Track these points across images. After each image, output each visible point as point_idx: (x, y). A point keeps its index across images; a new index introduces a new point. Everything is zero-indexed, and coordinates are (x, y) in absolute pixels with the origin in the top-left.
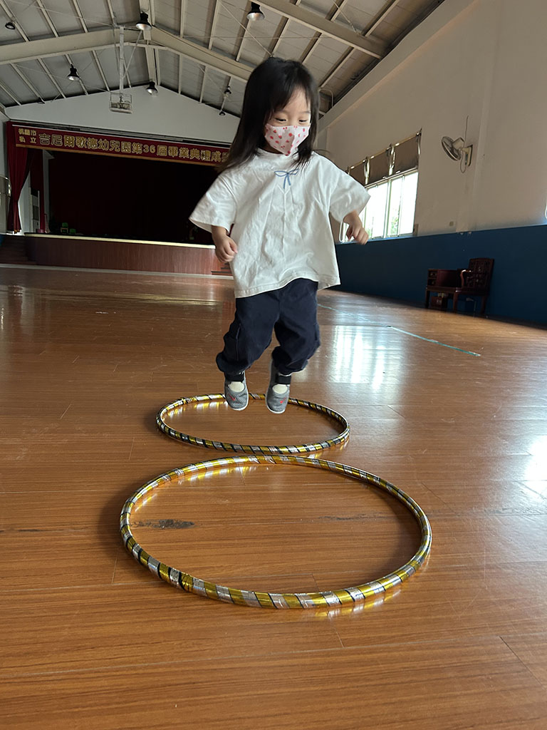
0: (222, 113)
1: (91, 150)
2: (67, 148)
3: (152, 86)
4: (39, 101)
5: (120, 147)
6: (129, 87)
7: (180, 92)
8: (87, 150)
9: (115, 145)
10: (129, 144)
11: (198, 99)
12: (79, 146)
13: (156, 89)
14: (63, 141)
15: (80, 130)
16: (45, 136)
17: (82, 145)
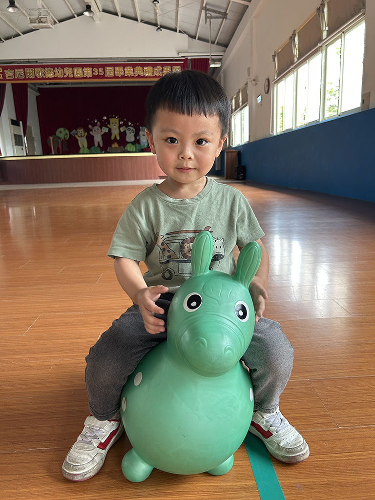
0: (159, 29)
1: (49, 79)
2: (29, 79)
3: (88, 9)
5: (73, 73)
6: (75, 17)
7: (119, 14)
8: (46, 79)
9: (68, 72)
10: (80, 69)
11: (136, 20)
12: (38, 77)
13: (92, 11)
14: (25, 74)
15: (36, 62)
16: (9, 71)
17: (40, 75)
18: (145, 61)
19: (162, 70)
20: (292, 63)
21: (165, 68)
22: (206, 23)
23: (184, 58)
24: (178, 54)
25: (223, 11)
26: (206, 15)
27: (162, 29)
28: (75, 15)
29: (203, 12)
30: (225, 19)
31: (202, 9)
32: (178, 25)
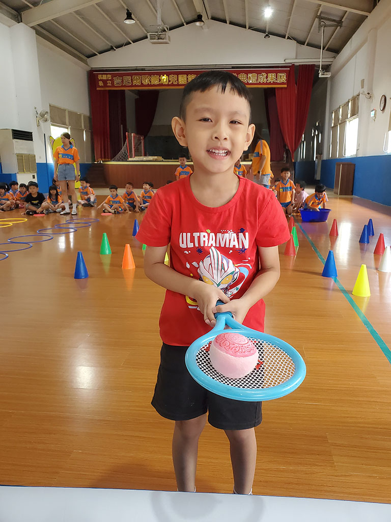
0: (267, 35)
1: (154, 85)
2: (136, 86)
3: (199, 18)
4: (112, 48)
5: (178, 80)
6: (184, 25)
7: (228, 22)
8: (151, 86)
9: (173, 78)
10: (185, 76)
11: (244, 27)
12: (144, 83)
13: (203, 21)
14: (132, 81)
15: (145, 70)
16: (118, 78)
17: (146, 82)
18: (250, 67)
19: (267, 77)
21: (270, 75)
22: (319, 30)
23: (291, 65)
24: (285, 60)
25: (338, 19)
26: (319, 23)
27: (270, 35)
28: (185, 24)
30: (339, 27)
31: (316, 17)
32: (288, 32)
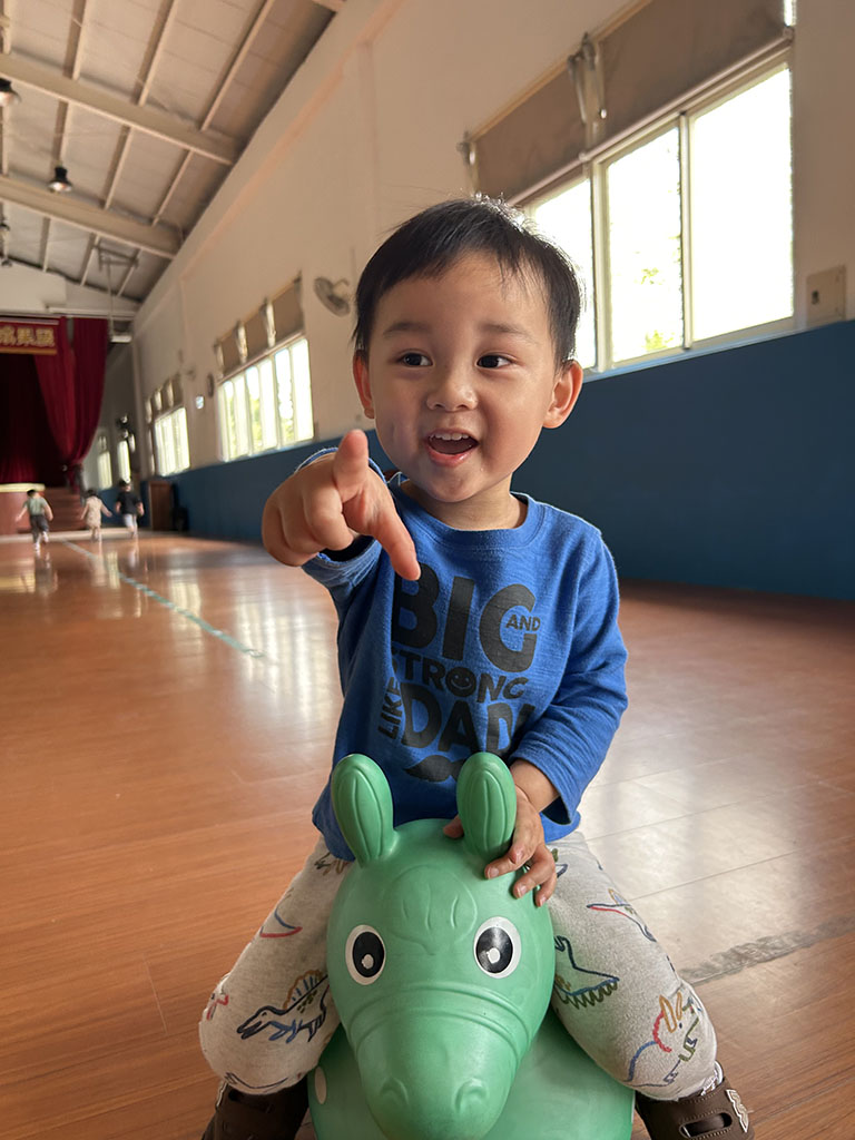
0: (6, 262)
19: (16, 335)
20: (238, 363)
21: (21, 331)
22: (100, 269)
23: (59, 317)
24: (47, 307)
25: (129, 254)
26: (100, 257)
27: (12, 263)
29: (94, 253)
30: (132, 269)
31: (93, 247)
32: (46, 260)
